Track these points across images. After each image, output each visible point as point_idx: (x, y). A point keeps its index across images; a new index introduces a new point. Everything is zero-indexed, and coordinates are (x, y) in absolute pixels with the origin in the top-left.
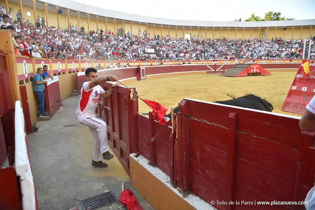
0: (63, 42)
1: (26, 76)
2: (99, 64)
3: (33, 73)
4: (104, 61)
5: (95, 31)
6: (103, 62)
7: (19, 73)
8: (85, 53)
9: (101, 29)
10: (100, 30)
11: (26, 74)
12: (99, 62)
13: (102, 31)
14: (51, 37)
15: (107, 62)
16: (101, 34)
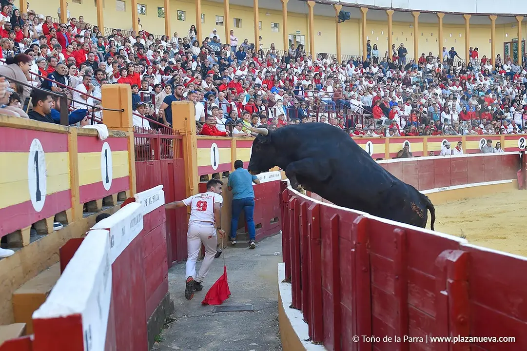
0: (336, 94)
1: (215, 168)
2: (407, 144)
3: (231, 163)
4: (423, 138)
5: (435, 54)
6: (421, 140)
7: (201, 164)
8: (384, 119)
9: (453, 48)
10: (448, 50)
11: (215, 165)
12: (407, 141)
13: (453, 53)
14: (310, 82)
15: (430, 140)
16: (450, 62)
